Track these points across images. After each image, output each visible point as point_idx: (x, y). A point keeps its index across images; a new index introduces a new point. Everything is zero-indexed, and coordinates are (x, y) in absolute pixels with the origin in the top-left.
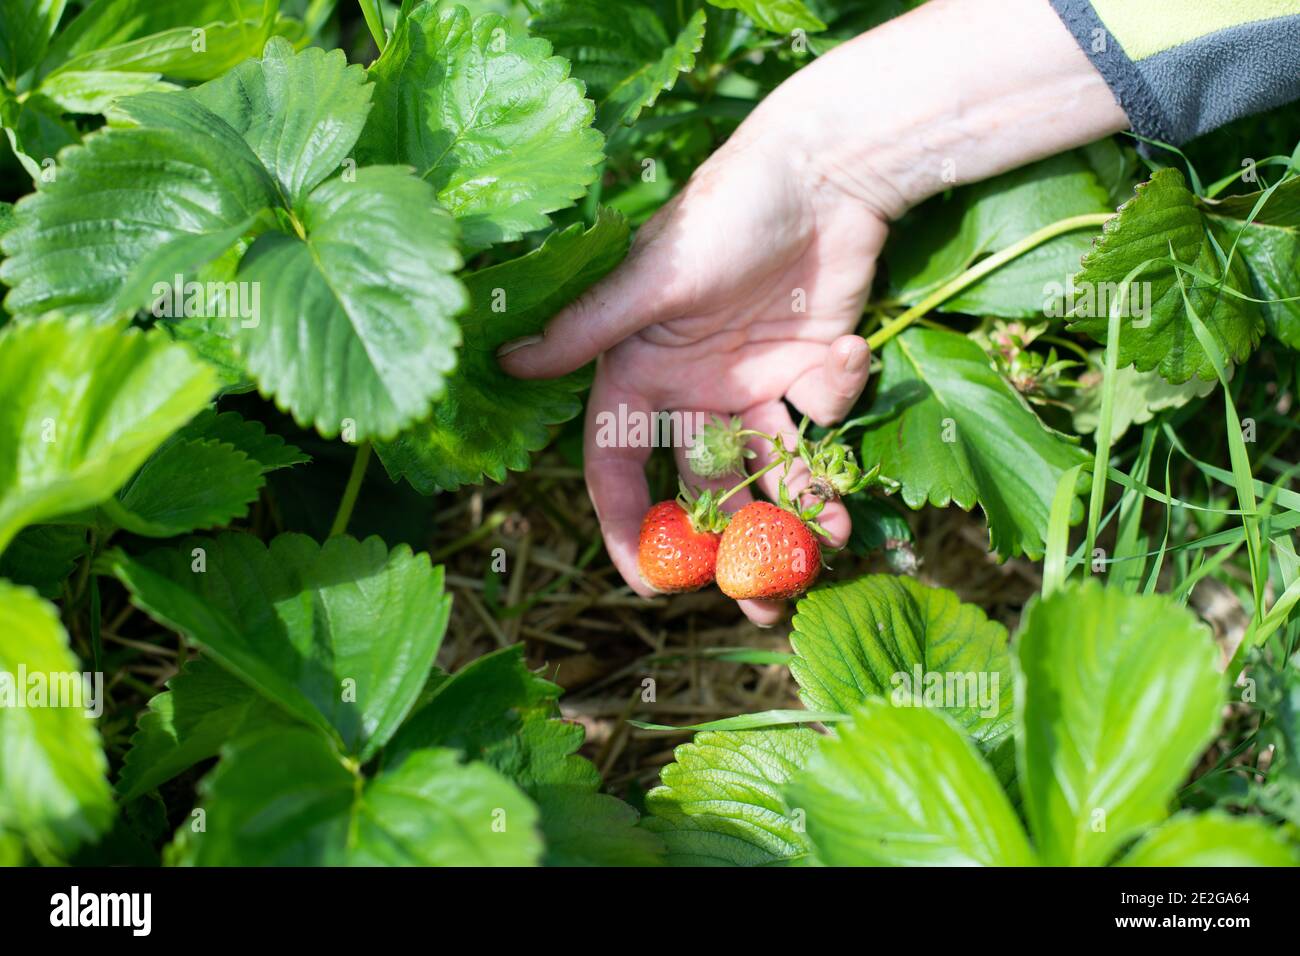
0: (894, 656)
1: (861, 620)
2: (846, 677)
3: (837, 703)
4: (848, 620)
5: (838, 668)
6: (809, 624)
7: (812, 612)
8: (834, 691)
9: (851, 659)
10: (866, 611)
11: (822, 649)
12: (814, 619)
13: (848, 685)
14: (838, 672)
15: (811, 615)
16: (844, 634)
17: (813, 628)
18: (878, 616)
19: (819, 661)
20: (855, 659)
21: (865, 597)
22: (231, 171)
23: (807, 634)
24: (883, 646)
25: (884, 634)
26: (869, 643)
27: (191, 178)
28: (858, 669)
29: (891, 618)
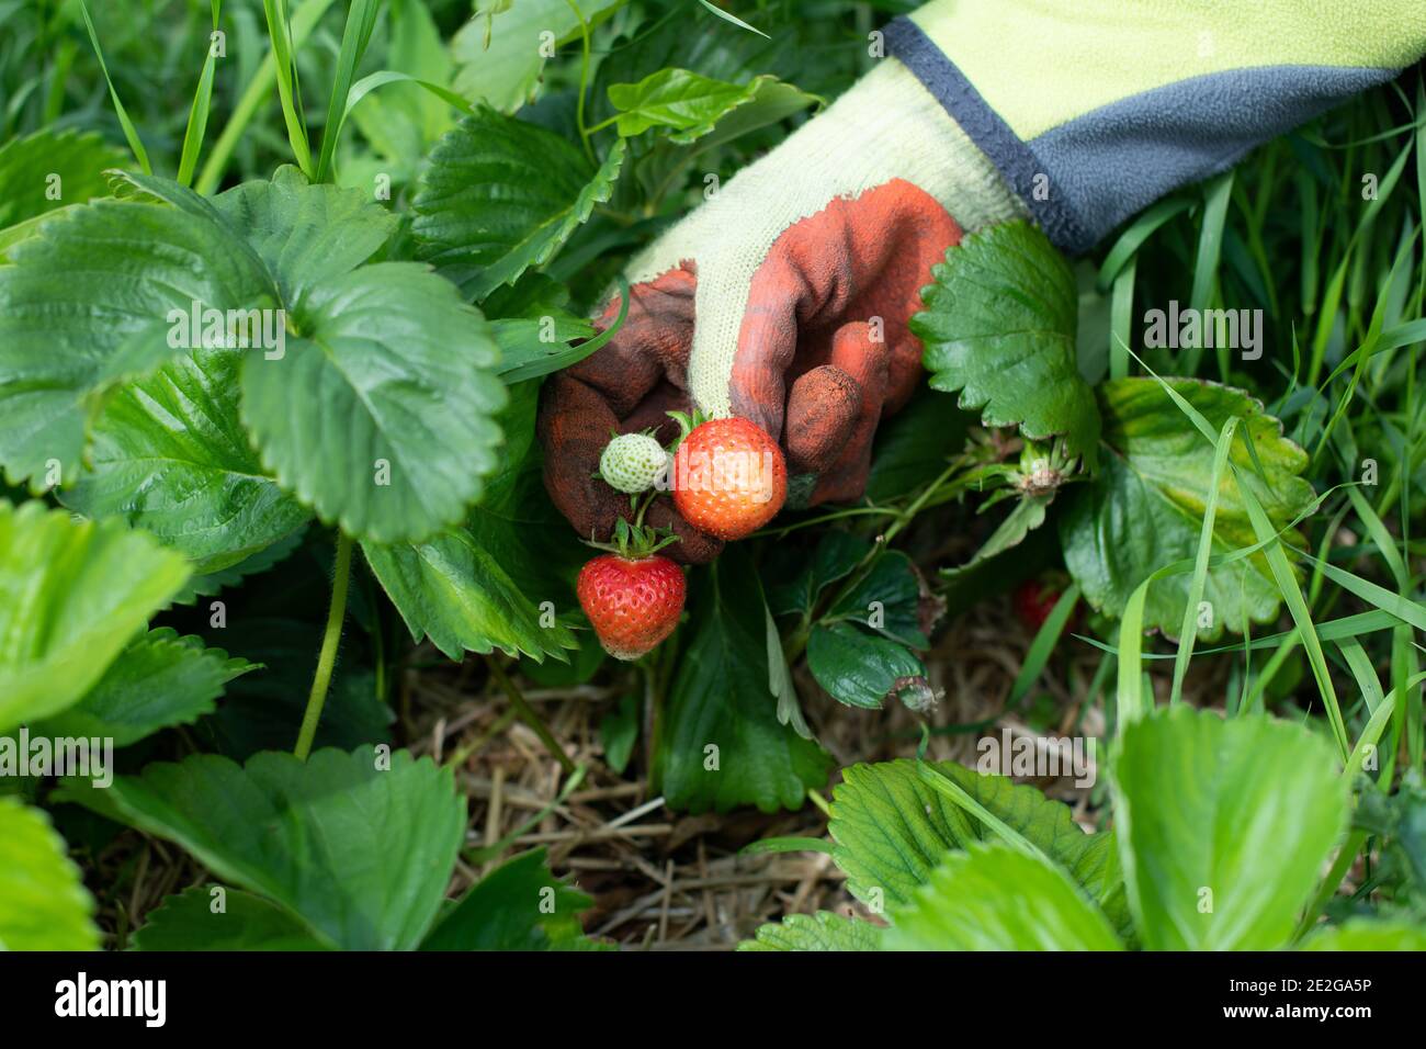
0: (947, 839)
1: (906, 802)
2: (896, 861)
3: (891, 890)
4: (892, 803)
5: (887, 853)
6: (849, 811)
7: (850, 797)
8: (885, 878)
9: (900, 842)
10: (911, 793)
11: (866, 835)
12: (853, 805)
13: (900, 870)
14: (887, 857)
15: (848, 800)
16: (889, 818)
17: (854, 814)
18: (925, 797)
19: (865, 847)
20: (904, 842)
21: (908, 780)
22: (227, 259)
23: (849, 821)
24: (935, 829)
25: (934, 817)
26: (918, 825)
27: (182, 264)
28: (909, 852)
29: (939, 801)
